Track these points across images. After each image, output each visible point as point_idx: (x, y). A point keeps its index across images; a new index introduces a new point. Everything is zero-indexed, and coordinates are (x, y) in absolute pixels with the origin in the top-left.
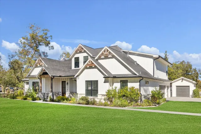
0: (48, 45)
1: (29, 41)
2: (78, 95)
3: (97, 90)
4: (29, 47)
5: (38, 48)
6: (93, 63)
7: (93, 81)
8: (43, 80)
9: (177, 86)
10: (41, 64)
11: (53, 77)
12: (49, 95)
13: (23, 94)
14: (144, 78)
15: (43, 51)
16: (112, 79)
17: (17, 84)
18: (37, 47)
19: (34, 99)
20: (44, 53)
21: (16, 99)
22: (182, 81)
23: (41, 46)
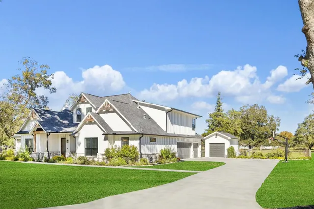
0: (48, 87)
1: (23, 82)
2: (77, 155)
3: (97, 149)
4: (22, 90)
5: (34, 91)
6: (92, 118)
7: (93, 138)
8: (38, 136)
9: (210, 144)
10: (34, 117)
11: (48, 134)
12: (45, 155)
13: (14, 154)
14: (144, 136)
15: (41, 95)
16: (113, 136)
17: (5, 140)
18: (33, 89)
19: (26, 160)
20: (42, 98)
21: (5, 159)
22: (216, 138)
23: (39, 88)
